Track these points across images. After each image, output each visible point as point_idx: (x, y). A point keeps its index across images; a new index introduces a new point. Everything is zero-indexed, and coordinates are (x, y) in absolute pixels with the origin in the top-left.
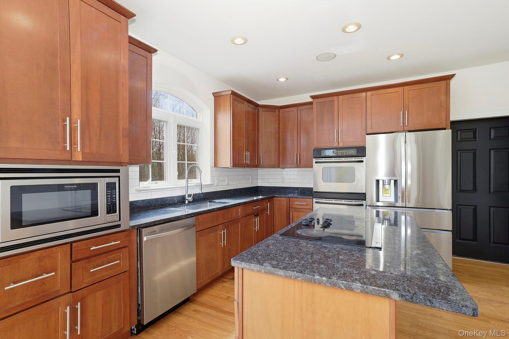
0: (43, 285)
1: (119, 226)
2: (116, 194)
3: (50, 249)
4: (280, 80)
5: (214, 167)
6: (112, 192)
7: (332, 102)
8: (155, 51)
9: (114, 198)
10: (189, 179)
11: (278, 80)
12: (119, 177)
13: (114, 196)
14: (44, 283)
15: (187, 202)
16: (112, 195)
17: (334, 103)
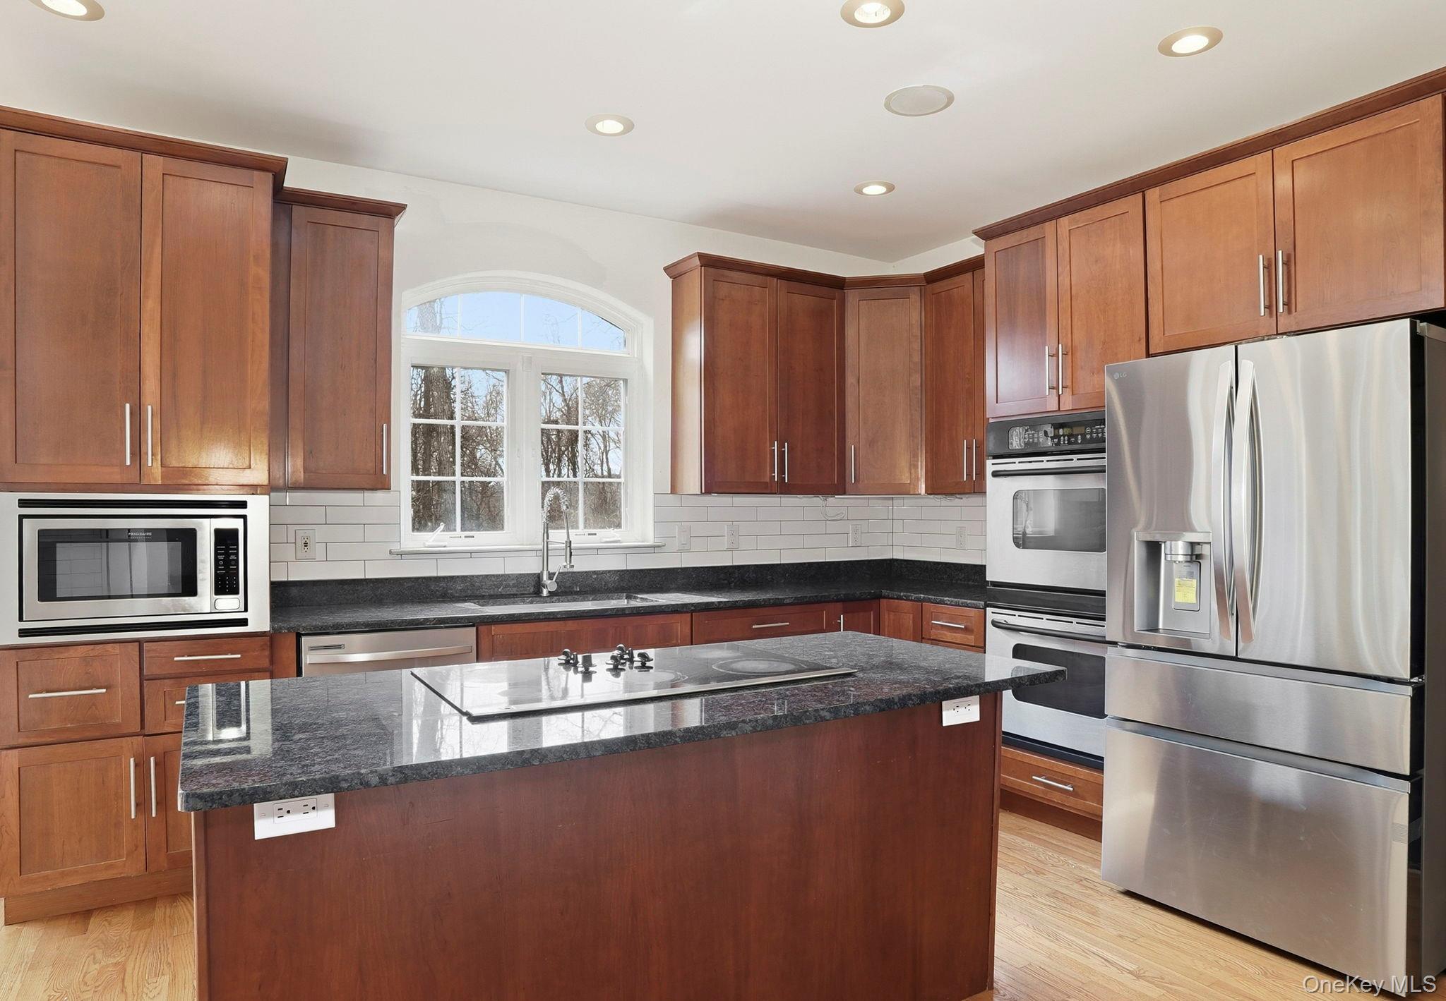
0: (94, 707)
1: (244, 622)
2: (237, 554)
3: (102, 645)
4: (867, 190)
5: (671, 493)
6: (227, 549)
7: (1040, 245)
8: (401, 208)
9: (233, 563)
10: (552, 528)
11: (859, 191)
12: (244, 517)
13: (233, 557)
14: (94, 704)
15: (545, 592)
16: (227, 554)
17: (1044, 245)
